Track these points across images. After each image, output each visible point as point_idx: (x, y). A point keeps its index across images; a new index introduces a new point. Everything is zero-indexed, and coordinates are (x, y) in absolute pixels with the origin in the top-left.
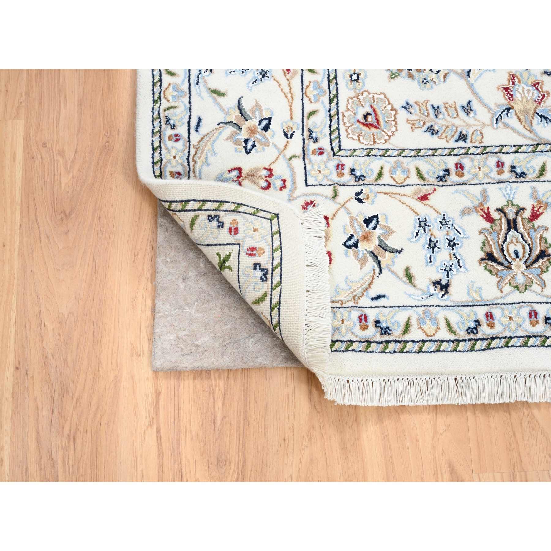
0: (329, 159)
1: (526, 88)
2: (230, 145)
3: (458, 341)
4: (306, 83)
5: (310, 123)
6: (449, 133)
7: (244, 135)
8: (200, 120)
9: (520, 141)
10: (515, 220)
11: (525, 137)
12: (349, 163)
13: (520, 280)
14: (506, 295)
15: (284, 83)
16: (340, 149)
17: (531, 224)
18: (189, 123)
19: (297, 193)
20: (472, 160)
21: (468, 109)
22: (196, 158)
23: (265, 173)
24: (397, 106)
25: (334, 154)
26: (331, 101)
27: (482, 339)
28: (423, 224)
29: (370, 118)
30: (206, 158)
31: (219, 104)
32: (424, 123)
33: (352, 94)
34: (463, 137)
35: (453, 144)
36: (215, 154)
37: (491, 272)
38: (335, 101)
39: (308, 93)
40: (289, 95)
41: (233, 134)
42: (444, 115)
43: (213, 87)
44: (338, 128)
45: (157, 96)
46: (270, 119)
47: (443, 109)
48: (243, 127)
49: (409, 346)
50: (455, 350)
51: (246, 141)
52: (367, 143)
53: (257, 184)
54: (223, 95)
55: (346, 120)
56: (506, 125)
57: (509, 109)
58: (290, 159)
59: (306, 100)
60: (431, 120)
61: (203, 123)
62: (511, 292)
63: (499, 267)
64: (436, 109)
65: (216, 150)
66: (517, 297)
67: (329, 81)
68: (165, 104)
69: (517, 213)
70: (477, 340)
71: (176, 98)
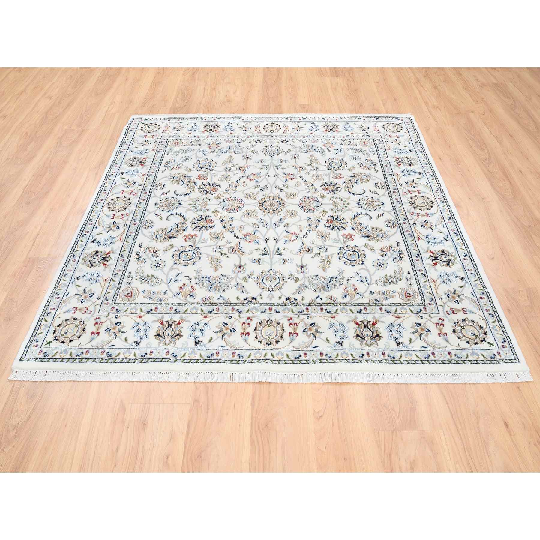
0: (109, 306)
1: (188, 288)
2: (77, 301)
3: (136, 359)
4: (110, 284)
5: (107, 295)
6: (156, 299)
7: (82, 298)
8: (69, 293)
9: (181, 302)
10: (171, 325)
11: (183, 301)
12: (116, 307)
13: (167, 342)
14: (160, 346)
15: (103, 284)
16: (115, 303)
17: (177, 326)
18: (64, 294)
19: (95, 315)
20: (162, 307)
21: (165, 293)
22: (63, 304)
23: (86, 309)
24: (140, 291)
25: (112, 305)
26: (117, 289)
27: (146, 359)
28: (137, 325)
29: (129, 295)
30: (66, 304)
31: (77, 289)
32: (148, 296)
33: (125, 288)
34: (161, 300)
35: (156, 302)
36: (70, 303)
37: (157, 339)
38: (119, 290)
39: (110, 287)
40: (103, 288)
41: (79, 297)
42: (156, 294)
43: (77, 285)
44: (117, 297)
45: (56, 286)
46: (93, 294)
47: (156, 293)
48: (83, 296)
49: (117, 361)
50: (134, 362)
51: (82, 300)
52: (125, 302)
53: (81, 312)
54: (80, 287)
55: (120, 295)
56: (177, 298)
57: (179, 293)
58: (96, 305)
59: (109, 289)
60: (151, 295)
61: (69, 294)
62: (163, 345)
63: (161, 338)
64: (154, 293)
65: (71, 302)
66: (165, 347)
67: (119, 284)
68: (58, 288)
69: (173, 323)
70: (143, 359)
71: (63, 287)
